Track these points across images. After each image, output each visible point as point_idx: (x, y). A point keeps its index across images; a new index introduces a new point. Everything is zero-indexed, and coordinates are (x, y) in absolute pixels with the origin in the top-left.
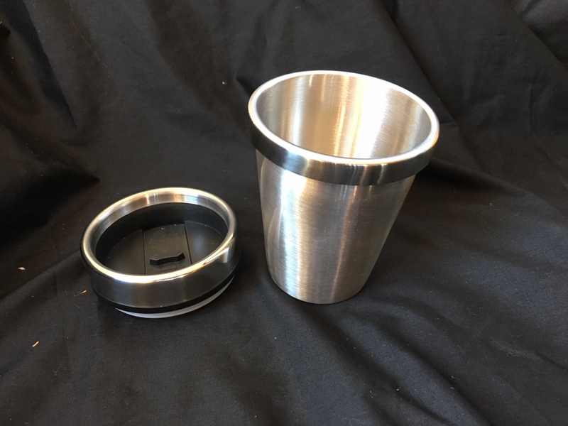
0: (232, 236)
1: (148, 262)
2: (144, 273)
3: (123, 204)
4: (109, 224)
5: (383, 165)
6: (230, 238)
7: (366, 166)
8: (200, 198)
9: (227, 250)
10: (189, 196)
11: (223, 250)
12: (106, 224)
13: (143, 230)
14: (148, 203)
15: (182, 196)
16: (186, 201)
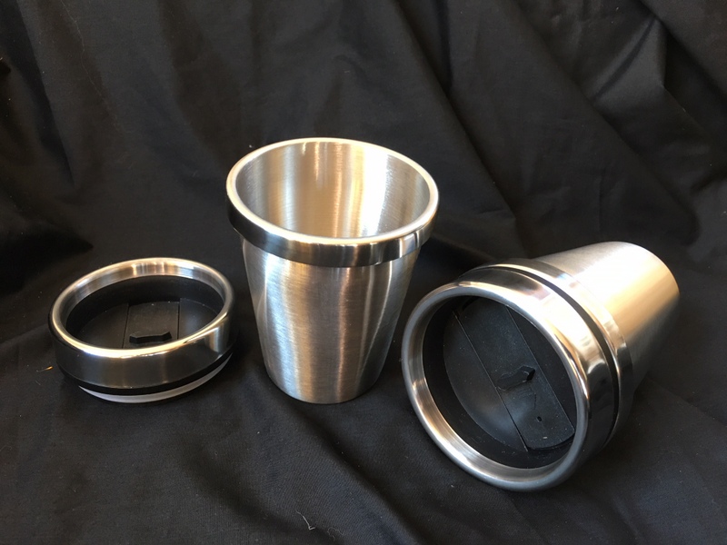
0: (225, 314)
1: (127, 338)
2: (122, 347)
3: (108, 272)
4: (88, 293)
5: (372, 244)
6: (222, 317)
7: (355, 246)
8: (196, 271)
9: (217, 329)
10: (184, 268)
11: (212, 329)
12: (85, 292)
13: (130, 306)
14: (135, 274)
15: (176, 268)
16: (181, 274)
